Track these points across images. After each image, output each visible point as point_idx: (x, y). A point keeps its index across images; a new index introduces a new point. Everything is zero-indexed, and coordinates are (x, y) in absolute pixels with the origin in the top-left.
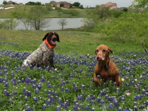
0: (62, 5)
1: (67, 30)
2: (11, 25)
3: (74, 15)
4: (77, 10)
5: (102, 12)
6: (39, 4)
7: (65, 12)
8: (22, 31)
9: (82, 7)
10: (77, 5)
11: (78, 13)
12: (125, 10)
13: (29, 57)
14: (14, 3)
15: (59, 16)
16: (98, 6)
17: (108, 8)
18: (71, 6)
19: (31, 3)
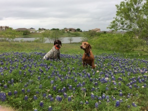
0: (71, 30)
1: (73, 43)
2: (43, 41)
3: (77, 35)
4: (79, 32)
5: (92, 33)
6: (58, 29)
7: (72, 34)
8: (48, 43)
9: (81, 31)
10: (79, 30)
11: (79, 34)
12: (105, 32)
13: (47, 54)
14: (44, 29)
15: (69, 36)
16: (90, 31)
17: (95, 31)
18: (75, 30)
19: (54, 29)
